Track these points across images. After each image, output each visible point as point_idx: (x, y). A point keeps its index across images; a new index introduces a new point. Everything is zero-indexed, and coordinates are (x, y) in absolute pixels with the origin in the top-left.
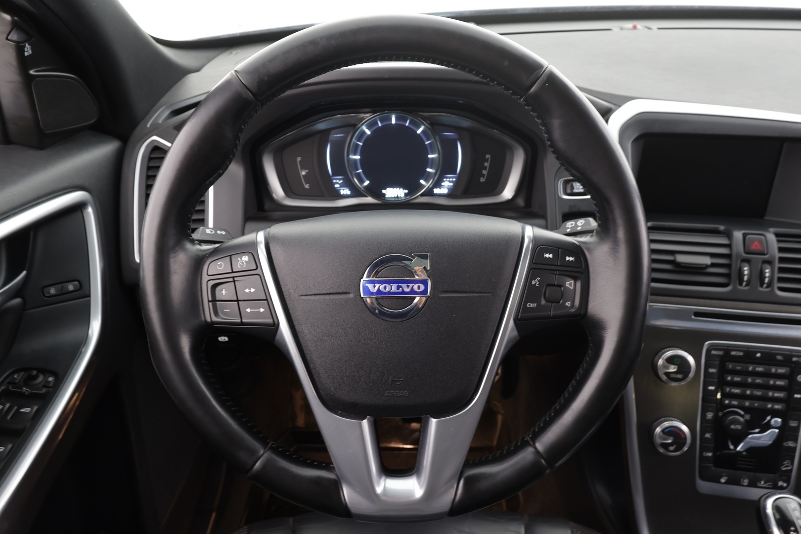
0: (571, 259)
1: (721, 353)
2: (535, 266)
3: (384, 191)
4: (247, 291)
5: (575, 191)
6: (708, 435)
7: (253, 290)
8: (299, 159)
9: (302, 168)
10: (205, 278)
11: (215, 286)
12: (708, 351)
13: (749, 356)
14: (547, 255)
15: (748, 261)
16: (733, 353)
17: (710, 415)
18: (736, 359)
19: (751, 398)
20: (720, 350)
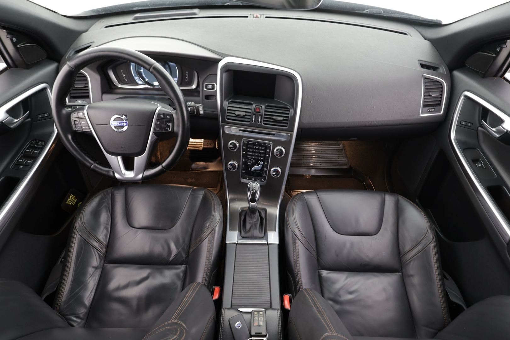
0: (169, 117)
1: (246, 142)
2: (158, 119)
3: (153, 83)
4: (83, 122)
5: (209, 88)
6: (243, 166)
7: (84, 122)
8: (122, 71)
9: (124, 74)
10: (72, 119)
11: (75, 121)
12: (243, 142)
13: (254, 143)
14: (162, 116)
15: (255, 114)
16: (250, 142)
17: (244, 160)
18: (251, 144)
19: (255, 156)
20: (246, 141)
